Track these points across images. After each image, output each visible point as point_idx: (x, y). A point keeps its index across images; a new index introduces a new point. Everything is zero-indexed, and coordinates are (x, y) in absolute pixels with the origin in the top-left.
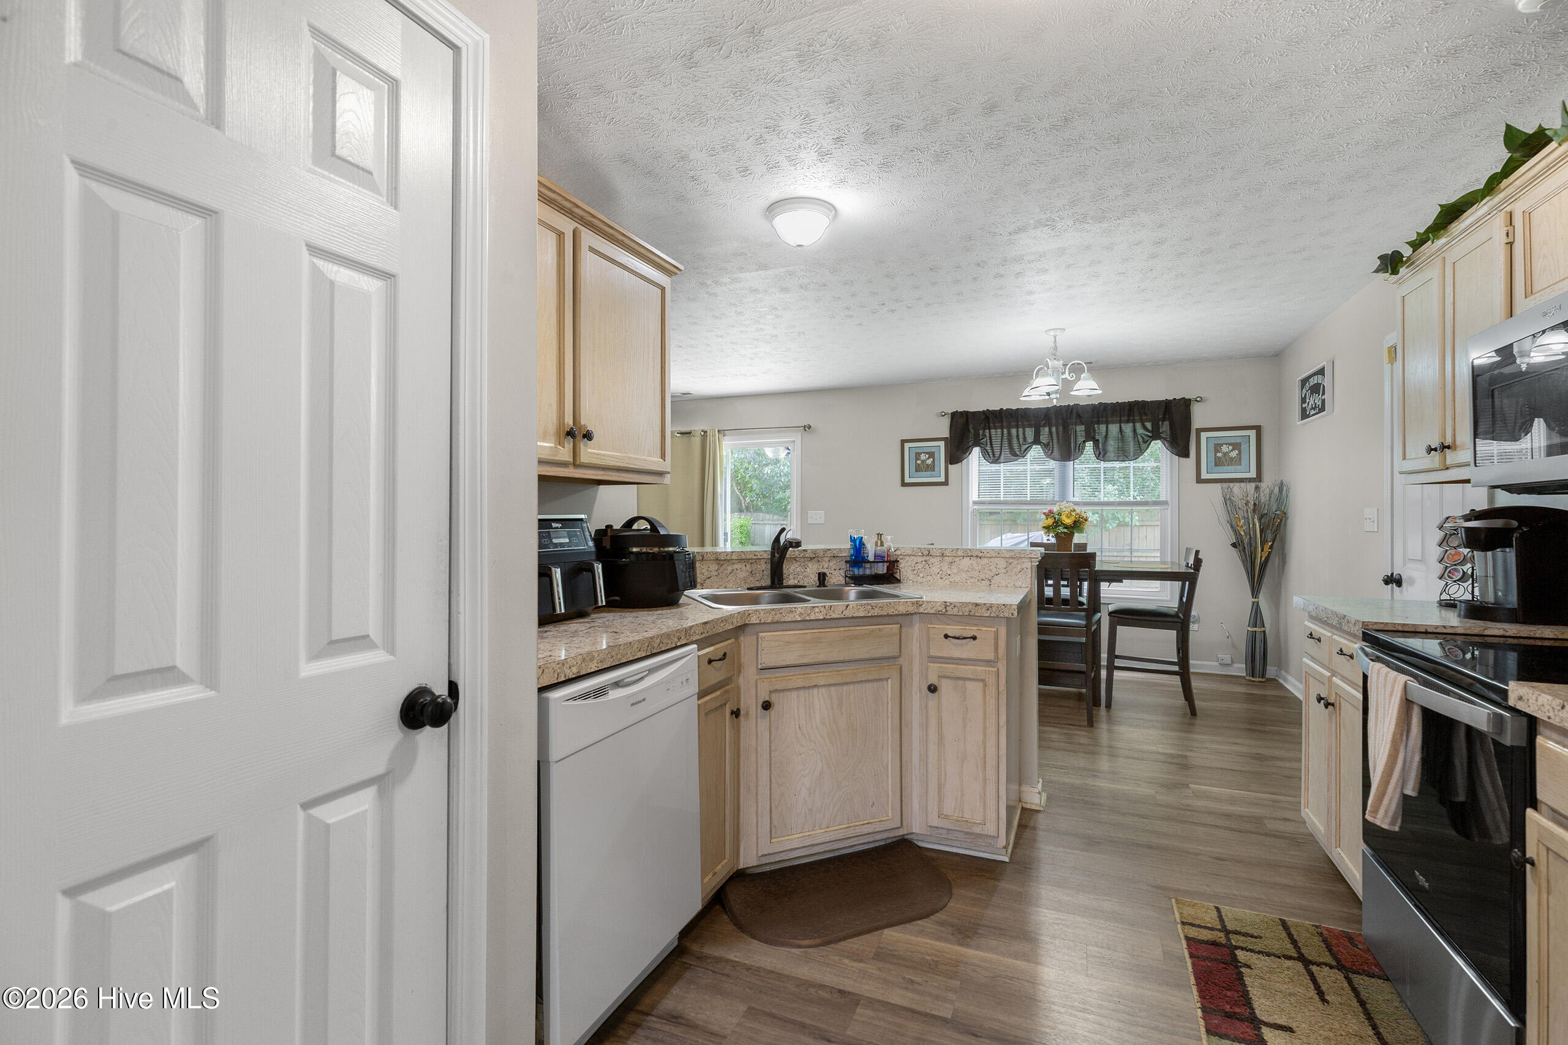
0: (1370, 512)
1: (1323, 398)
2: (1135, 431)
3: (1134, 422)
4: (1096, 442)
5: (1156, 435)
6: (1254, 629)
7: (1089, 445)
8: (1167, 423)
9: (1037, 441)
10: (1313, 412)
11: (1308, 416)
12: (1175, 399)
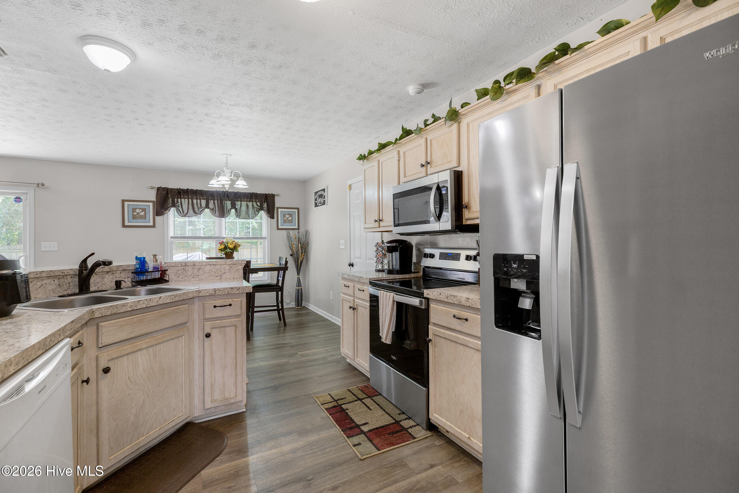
0: (342, 241)
1: (324, 200)
2: (253, 205)
3: (253, 202)
4: (236, 209)
5: (261, 208)
6: (299, 288)
7: (233, 211)
8: (266, 203)
9: (207, 206)
10: (320, 205)
11: (318, 206)
12: (269, 194)
